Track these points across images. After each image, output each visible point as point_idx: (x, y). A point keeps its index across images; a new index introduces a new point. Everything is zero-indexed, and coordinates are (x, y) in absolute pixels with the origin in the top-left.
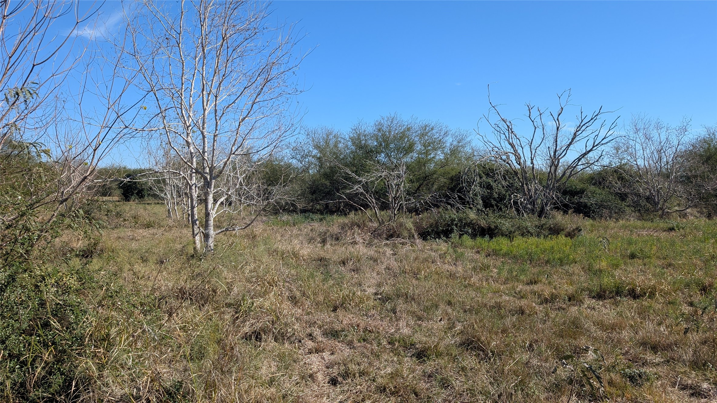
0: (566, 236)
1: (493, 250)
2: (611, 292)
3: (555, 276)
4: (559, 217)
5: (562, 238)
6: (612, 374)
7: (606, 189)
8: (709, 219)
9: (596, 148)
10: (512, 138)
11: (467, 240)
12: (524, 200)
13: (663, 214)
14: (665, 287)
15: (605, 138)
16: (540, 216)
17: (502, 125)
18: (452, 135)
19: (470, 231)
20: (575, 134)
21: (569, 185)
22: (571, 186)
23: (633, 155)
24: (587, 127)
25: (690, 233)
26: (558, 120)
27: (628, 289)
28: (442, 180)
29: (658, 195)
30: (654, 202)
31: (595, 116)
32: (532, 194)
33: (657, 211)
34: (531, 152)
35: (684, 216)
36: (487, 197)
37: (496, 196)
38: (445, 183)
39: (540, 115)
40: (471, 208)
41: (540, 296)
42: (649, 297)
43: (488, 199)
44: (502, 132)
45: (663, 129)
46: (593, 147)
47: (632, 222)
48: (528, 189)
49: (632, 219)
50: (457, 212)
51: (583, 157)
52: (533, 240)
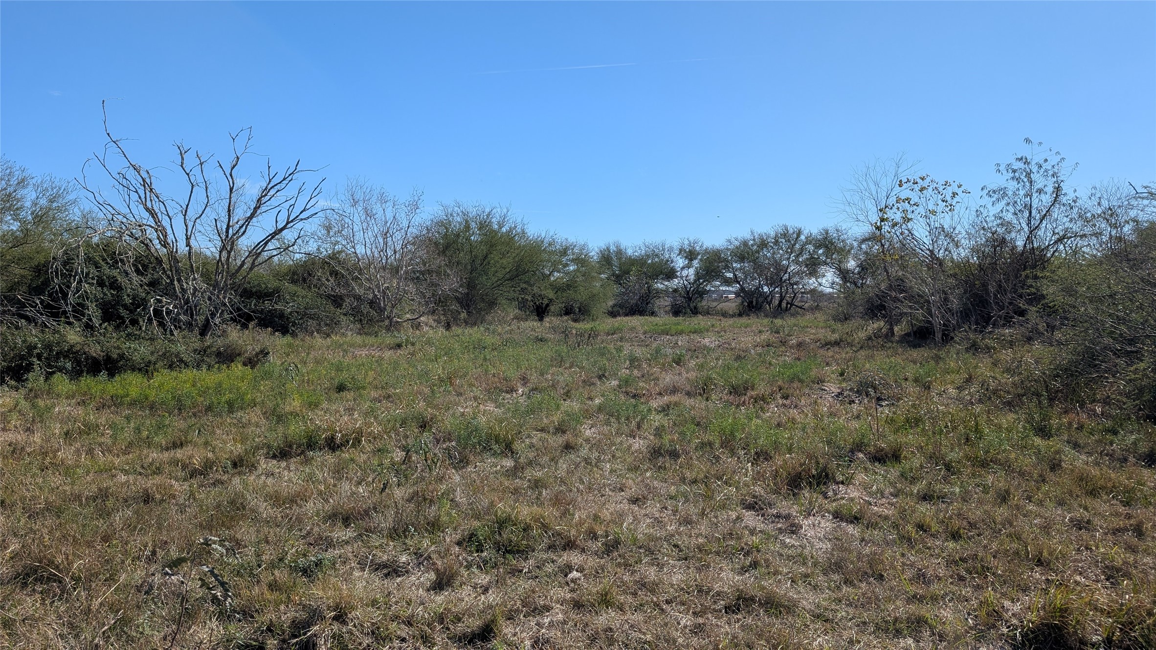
0: (245, 364)
1: (112, 397)
2: (299, 446)
3: (218, 432)
4: (235, 335)
5: (238, 368)
6: (276, 572)
7: (313, 290)
8: (447, 330)
9: (292, 224)
10: (151, 200)
11: (62, 383)
12: (175, 307)
13: (391, 325)
14: (376, 429)
15: (304, 210)
16: (203, 333)
17: (131, 174)
18: (36, 187)
19: (69, 365)
20: (259, 200)
21: (256, 283)
22: (259, 285)
23: (351, 239)
24: (278, 191)
25: (420, 350)
26: (231, 175)
27: (326, 438)
28: (17, 270)
29: (384, 298)
30: (380, 308)
31: (290, 175)
32: (188, 297)
33: (383, 321)
34: (186, 226)
35: (418, 326)
36: (111, 304)
37: (128, 301)
38: (22, 276)
39: (201, 164)
40: (69, 323)
41: (184, 467)
42: (353, 445)
43: (113, 307)
44: (132, 188)
45: (388, 204)
46: (288, 223)
47: (349, 338)
48: (183, 289)
49: (350, 333)
50: (43, 332)
51: (273, 237)
52: (188, 374)
